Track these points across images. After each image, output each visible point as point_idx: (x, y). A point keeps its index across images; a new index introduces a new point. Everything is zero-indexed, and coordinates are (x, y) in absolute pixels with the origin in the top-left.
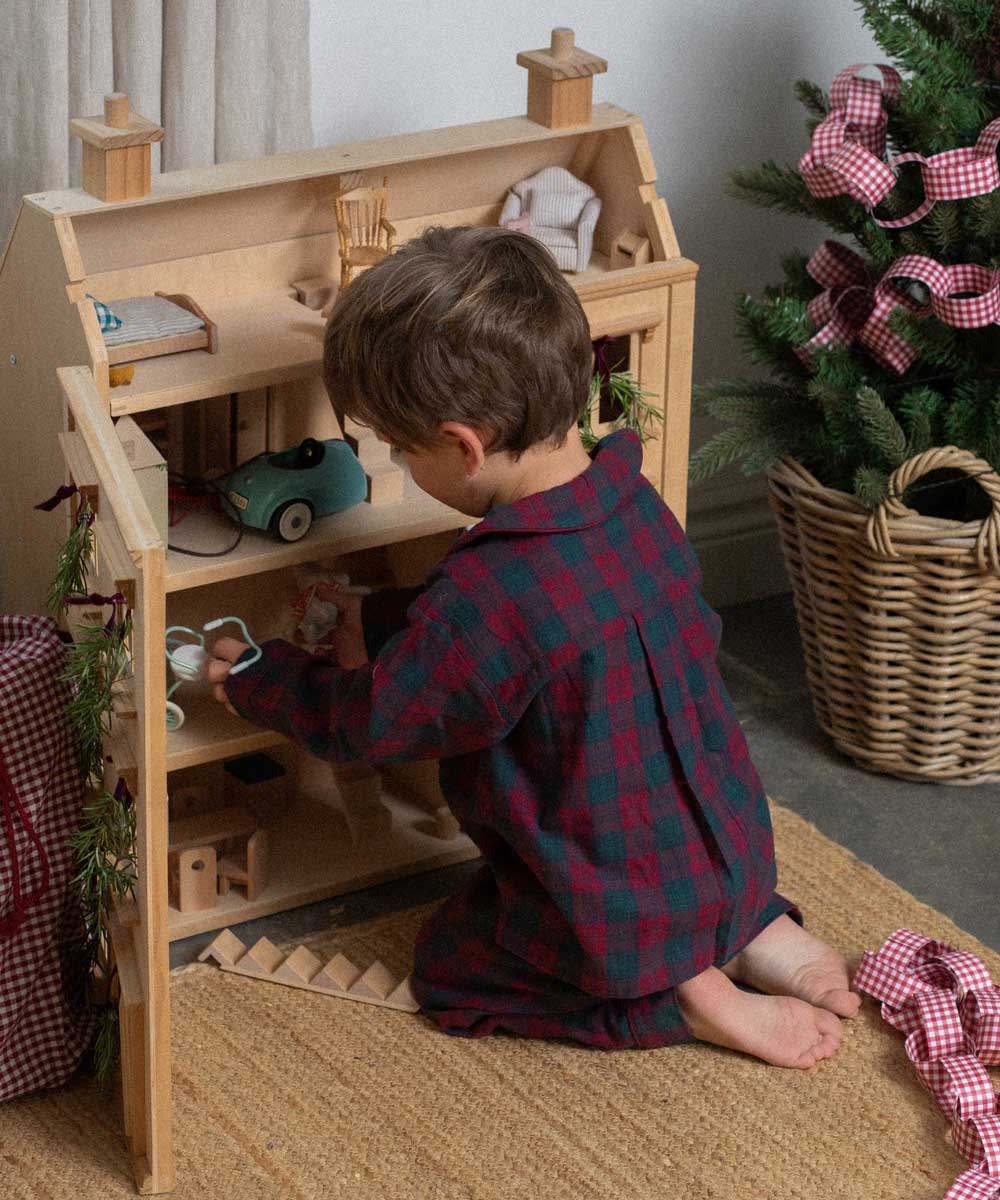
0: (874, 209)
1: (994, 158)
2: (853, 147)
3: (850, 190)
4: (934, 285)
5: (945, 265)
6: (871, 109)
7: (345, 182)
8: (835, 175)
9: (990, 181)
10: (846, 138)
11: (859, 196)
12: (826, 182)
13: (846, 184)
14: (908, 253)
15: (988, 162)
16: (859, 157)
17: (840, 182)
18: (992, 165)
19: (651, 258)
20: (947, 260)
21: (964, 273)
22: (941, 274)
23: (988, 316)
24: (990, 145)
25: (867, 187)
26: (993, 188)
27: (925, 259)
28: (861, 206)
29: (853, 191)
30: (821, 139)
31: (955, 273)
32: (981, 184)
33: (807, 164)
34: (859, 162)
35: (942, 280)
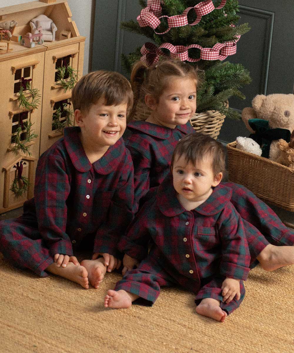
0: (155, 30)
1: (186, 17)
2: (151, 14)
3: (150, 25)
4: (171, 50)
5: (174, 45)
6: (158, 6)
7: (3, 17)
8: (146, 21)
9: (185, 22)
10: (149, 11)
11: (152, 27)
12: (144, 23)
13: (149, 23)
14: (165, 42)
15: (184, 18)
16: (152, 17)
17: (147, 23)
18: (186, 19)
19: (72, 36)
20: (174, 44)
21: (179, 48)
22: (173, 48)
23: (185, 58)
24: (186, 14)
25: (154, 25)
26: (186, 24)
27: (169, 44)
28: (152, 29)
29: (150, 26)
30: (143, 12)
31: (177, 48)
32: (183, 23)
33: (139, 18)
34: (152, 18)
35: (173, 49)
